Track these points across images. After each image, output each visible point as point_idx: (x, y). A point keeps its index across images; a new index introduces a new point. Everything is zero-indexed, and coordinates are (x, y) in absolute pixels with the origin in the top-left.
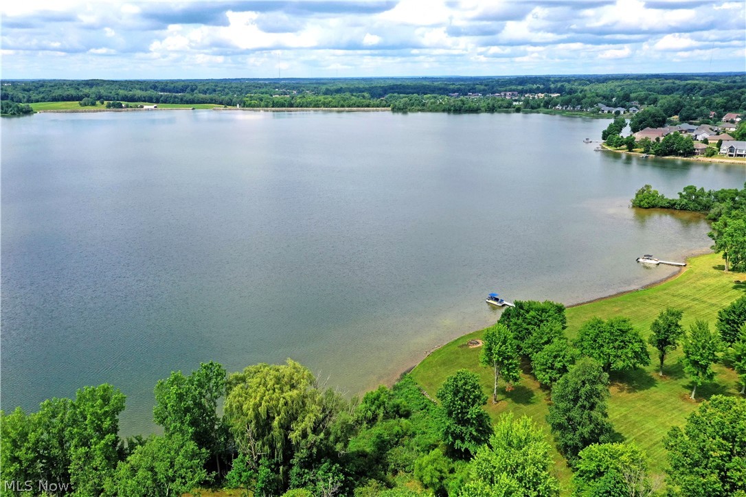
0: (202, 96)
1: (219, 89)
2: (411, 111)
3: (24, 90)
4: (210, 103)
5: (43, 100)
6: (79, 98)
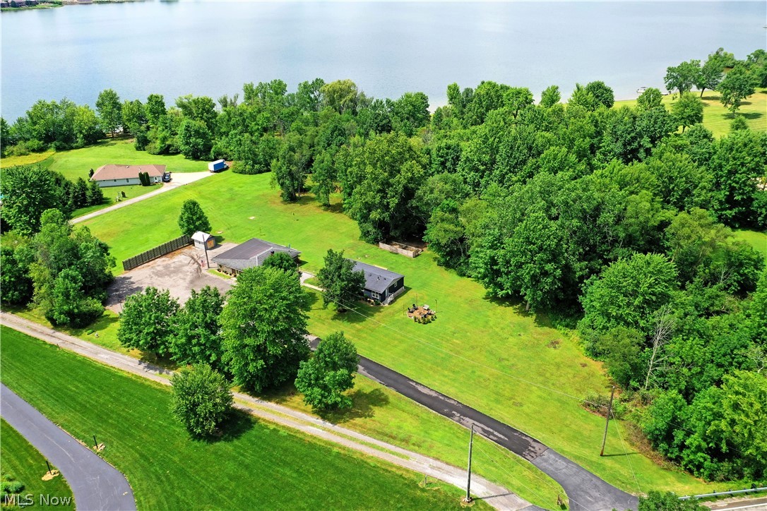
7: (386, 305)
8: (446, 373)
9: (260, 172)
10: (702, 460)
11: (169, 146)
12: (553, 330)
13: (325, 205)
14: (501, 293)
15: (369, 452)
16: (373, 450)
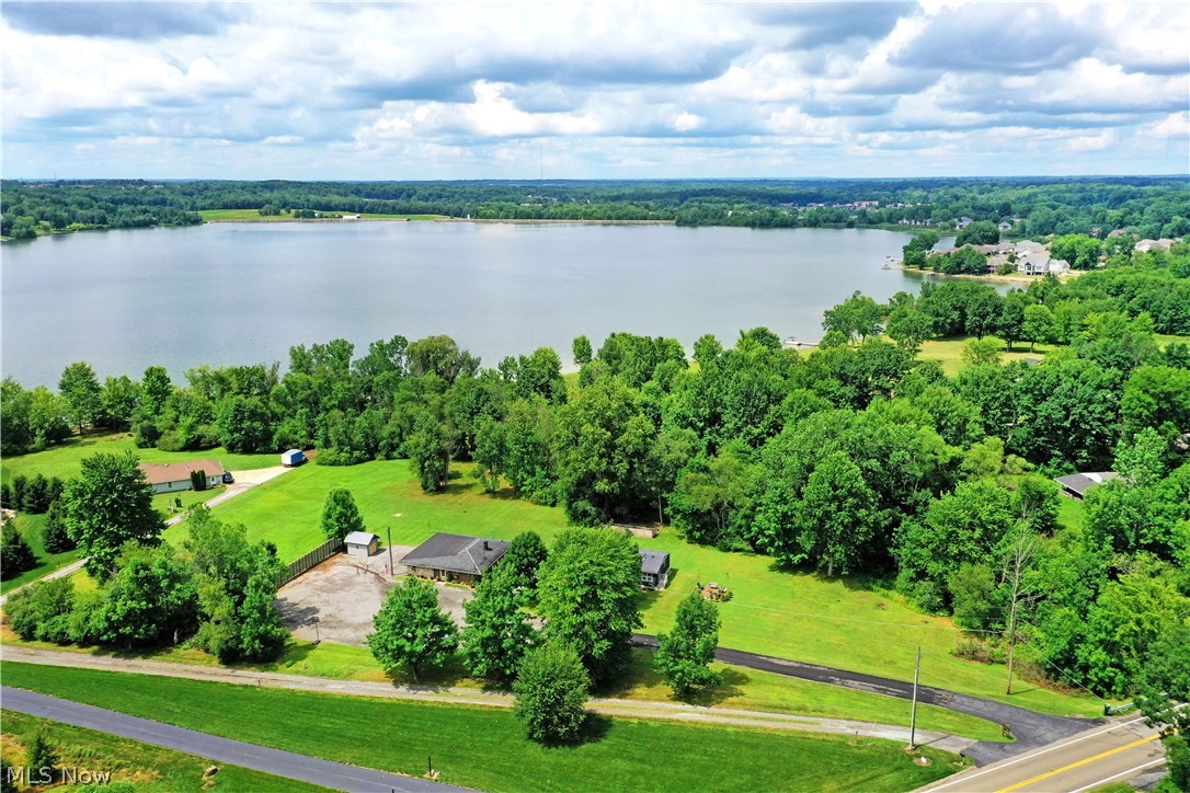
0: (422, 203)
1: (447, 194)
2: (701, 224)
3: (185, 194)
4: (431, 213)
5: (212, 207)
6: (258, 206)
7: (662, 589)
8: (790, 644)
9: (360, 461)
10: (1112, 674)
11: (200, 437)
12: (868, 592)
13: (488, 492)
14: (796, 559)
15: (772, 725)
16: (774, 723)
